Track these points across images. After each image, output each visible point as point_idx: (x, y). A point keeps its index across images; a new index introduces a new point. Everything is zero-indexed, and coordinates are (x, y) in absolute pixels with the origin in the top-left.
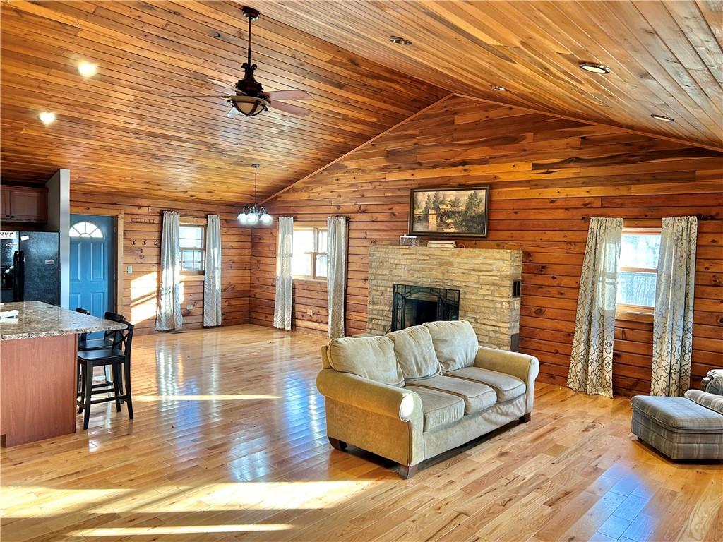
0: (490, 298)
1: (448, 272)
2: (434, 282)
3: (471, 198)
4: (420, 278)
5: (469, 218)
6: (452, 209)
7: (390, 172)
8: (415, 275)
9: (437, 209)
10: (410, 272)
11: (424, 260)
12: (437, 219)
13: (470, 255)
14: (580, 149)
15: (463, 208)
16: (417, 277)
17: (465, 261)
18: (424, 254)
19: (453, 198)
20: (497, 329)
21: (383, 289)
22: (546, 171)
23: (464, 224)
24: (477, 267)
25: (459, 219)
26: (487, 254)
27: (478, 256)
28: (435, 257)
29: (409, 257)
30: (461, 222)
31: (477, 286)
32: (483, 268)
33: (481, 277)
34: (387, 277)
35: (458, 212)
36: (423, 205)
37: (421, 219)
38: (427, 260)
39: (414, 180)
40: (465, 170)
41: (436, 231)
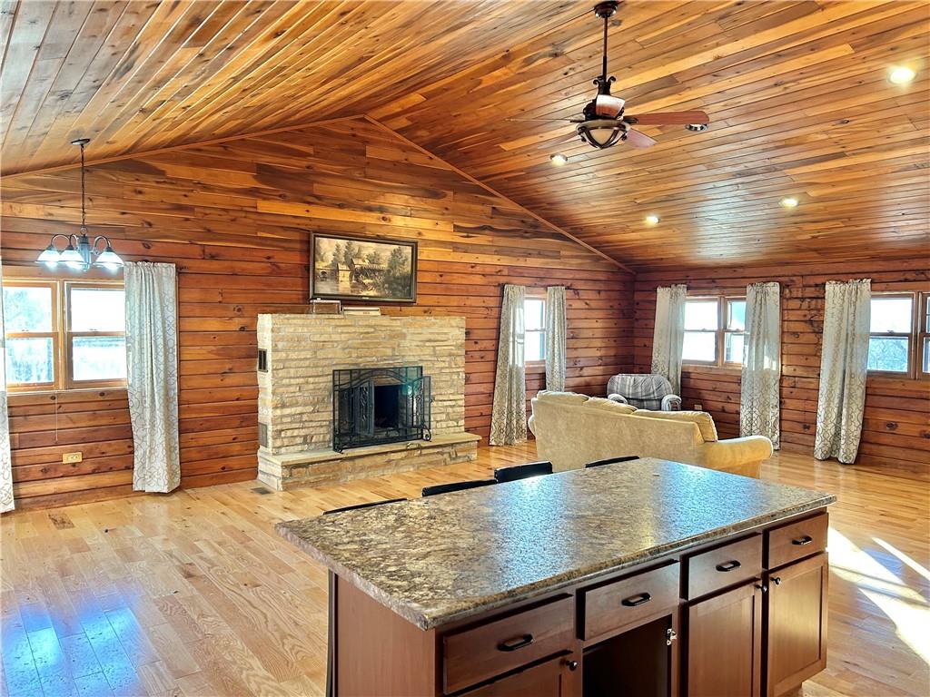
0: (447, 371)
1: (399, 346)
2: (381, 360)
3: (395, 254)
4: (361, 358)
5: (392, 279)
6: (371, 266)
7: (265, 199)
8: (354, 355)
9: (350, 264)
10: (347, 351)
11: (368, 333)
12: (351, 277)
13: (425, 324)
14: (492, 218)
15: (385, 266)
16: (358, 357)
17: (420, 330)
18: (366, 326)
19: (372, 252)
20: (453, 403)
21: (301, 380)
22: (465, 234)
23: (386, 285)
24: (432, 337)
25: (380, 279)
26: (443, 322)
27: (434, 324)
28: (383, 329)
29: (345, 330)
30: (384, 284)
31: (433, 359)
32: (439, 338)
33: (437, 348)
34: (308, 362)
35: (379, 271)
36: (330, 258)
37: (326, 275)
38: (372, 333)
39: (310, 219)
40: (384, 219)
41: (350, 293)
